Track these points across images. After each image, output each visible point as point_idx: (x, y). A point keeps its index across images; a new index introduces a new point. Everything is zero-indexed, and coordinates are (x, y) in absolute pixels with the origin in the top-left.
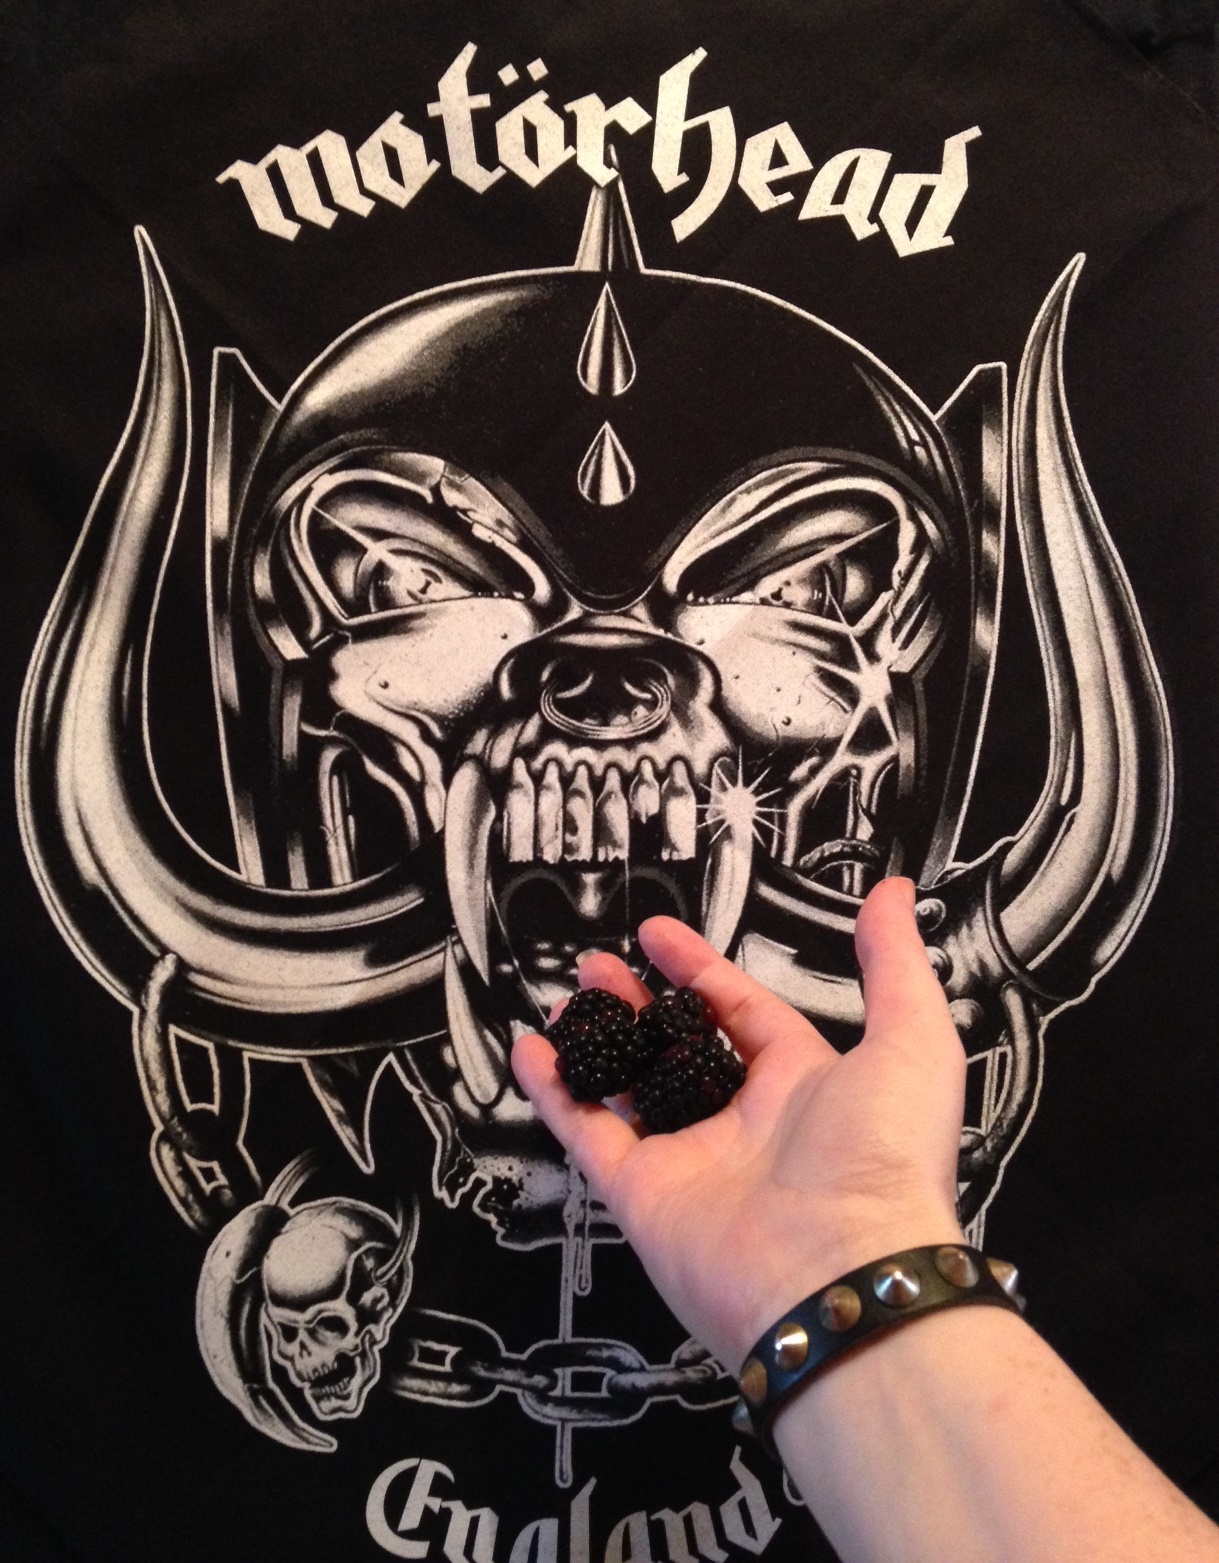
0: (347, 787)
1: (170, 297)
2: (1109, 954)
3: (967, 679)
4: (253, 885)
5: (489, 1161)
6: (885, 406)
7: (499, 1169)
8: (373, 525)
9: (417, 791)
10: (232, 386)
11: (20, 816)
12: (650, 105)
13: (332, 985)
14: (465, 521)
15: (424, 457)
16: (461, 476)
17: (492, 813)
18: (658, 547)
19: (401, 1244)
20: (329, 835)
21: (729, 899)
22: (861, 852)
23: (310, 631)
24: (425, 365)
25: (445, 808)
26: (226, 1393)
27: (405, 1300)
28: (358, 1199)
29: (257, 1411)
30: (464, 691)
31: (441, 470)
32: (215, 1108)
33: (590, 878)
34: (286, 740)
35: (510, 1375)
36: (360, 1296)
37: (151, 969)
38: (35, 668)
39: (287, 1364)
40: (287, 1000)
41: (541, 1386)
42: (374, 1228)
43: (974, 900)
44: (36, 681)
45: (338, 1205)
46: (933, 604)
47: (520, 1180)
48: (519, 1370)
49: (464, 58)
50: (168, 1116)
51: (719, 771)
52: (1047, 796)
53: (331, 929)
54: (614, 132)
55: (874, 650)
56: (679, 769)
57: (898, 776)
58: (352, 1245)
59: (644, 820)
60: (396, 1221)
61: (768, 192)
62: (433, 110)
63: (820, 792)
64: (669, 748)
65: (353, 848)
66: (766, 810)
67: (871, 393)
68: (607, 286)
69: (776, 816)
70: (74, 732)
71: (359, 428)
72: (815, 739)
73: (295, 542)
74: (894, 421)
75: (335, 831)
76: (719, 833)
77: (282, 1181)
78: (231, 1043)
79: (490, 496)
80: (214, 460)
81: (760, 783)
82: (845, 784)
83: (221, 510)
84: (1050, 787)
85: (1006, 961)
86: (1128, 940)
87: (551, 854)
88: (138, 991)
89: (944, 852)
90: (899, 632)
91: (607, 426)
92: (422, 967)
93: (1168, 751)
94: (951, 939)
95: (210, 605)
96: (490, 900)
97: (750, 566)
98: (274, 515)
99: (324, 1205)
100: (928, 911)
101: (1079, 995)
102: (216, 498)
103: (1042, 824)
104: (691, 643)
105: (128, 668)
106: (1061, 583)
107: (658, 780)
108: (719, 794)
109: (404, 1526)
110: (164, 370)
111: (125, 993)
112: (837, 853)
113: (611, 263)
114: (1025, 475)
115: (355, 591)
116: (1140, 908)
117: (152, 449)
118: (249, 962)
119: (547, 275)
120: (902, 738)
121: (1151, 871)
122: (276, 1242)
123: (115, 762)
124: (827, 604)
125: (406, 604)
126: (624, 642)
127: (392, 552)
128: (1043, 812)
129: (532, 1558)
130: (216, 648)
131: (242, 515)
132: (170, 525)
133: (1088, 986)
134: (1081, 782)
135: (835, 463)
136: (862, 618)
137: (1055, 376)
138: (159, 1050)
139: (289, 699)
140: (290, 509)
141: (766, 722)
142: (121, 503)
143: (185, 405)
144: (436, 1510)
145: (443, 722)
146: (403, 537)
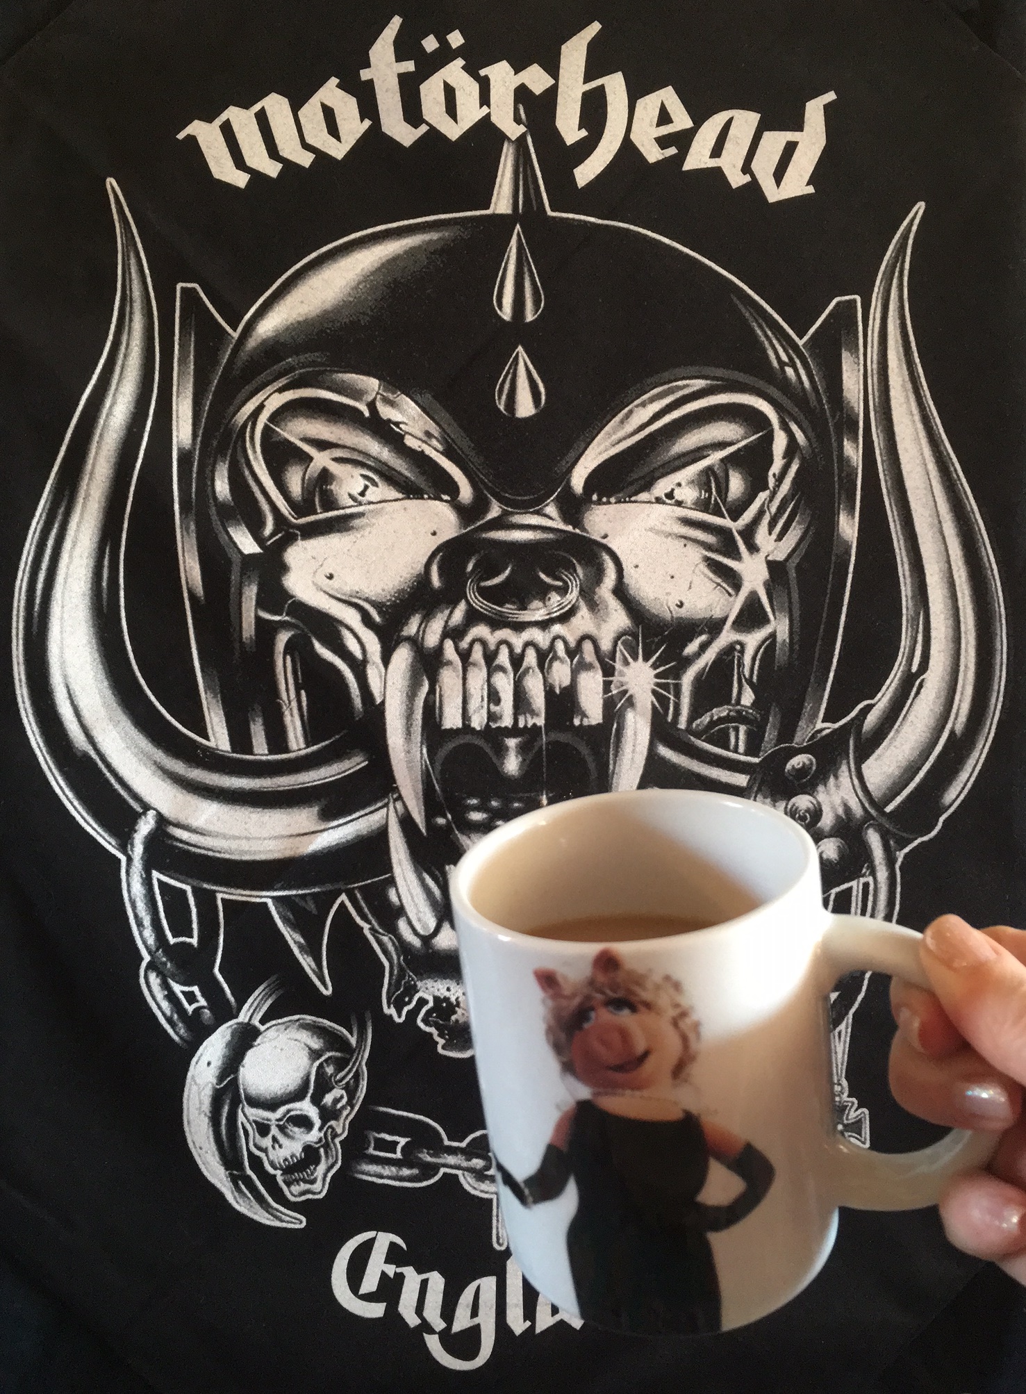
1: (138, 239)
2: (954, 797)
3: (832, 566)
5: (429, 983)
6: (759, 332)
7: (438, 990)
8: (317, 437)
9: (359, 668)
11: (18, 692)
13: (291, 836)
15: (361, 377)
16: (394, 393)
17: (425, 688)
18: (565, 455)
19: (357, 1052)
20: (285, 707)
21: (632, 759)
24: (360, 297)
25: (385, 683)
27: (361, 1099)
28: (318, 1016)
29: (236, 1194)
30: (400, 581)
31: (376, 388)
32: (194, 941)
33: (512, 743)
34: (245, 625)
35: (451, 1160)
36: (323, 1097)
38: (26, 563)
39: (262, 1155)
40: (252, 849)
41: (478, 1167)
42: (333, 1040)
43: (840, 754)
45: (301, 1021)
46: (803, 502)
47: (457, 998)
48: (459, 1156)
49: (391, 29)
50: (154, 949)
51: (622, 648)
52: (900, 665)
53: (291, 788)
54: (522, 94)
56: (588, 647)
57: (775, 650)
58: (314, 1054)
59: (558, 691)
60: (352, 1035)
61: (656, 148)
62: (365, 75)
63: (710, 664)
65: (306, 718)
66: (663, 681)
67: (748, 320)
68: (518, 226)
70: (62, 618)
72: (704, 618)
73: (250, 452)
74: (766, 344)
76: (622, 701)
77: (253, 1003)
78: (205, 886)
79: (419, 410)
80: (178, 381)
81: (657, 658)
82: (730, 658)
83: (185, 424)
85: (867, 805)
86: (969, 785)
87: (478, 722)
88: (125, 842)
89: (814, 716)
91: (520, 349)
93: (1001, 625)
94: (821, 788)
95: (177, 507)
96: (426, 762)
97: (646, 470)
98: (231, 429)
99: (290, 1021)
100: (801, 765)
101: (930, 833)
102: (180, 415)
103: (896, 689)
104: (596, 537)
105: (106, 563)
106: (909, 484)
107: (569, 657)
108: (622, 668)
109: (363, 1291)
110: (134, 304)
111: (114, 843)
112: (724, 717)
113: (521, 207)
114: (879, 390)
115: (303, 494)
116: (979, 758)
117: (125, 372)
118: (219, 817)
119: (466, 218)
120: (778, 618)
121: (988, 726)
122: (250, 1053)
123: (98, 644)
124: (713, 502)
125: (347, 505)
126: (538, 537)
127: (336, 460)
128: (897, 679)
129: (474, 1313)
130: (183, 544)
131: (204, 428)
132: (142, 437)
133: (936, 825)
134: (929, 653)
135: (718, 380)
136: (742, 514)
137: (902, 307)
138: (144, 892)
139: (246, 588)
140: (245, 426)
141: (662, 605)
142: (99, 418)
143: (154, 334)
144: (391, 1275)
145: (381, 608)
146: (344, 447)
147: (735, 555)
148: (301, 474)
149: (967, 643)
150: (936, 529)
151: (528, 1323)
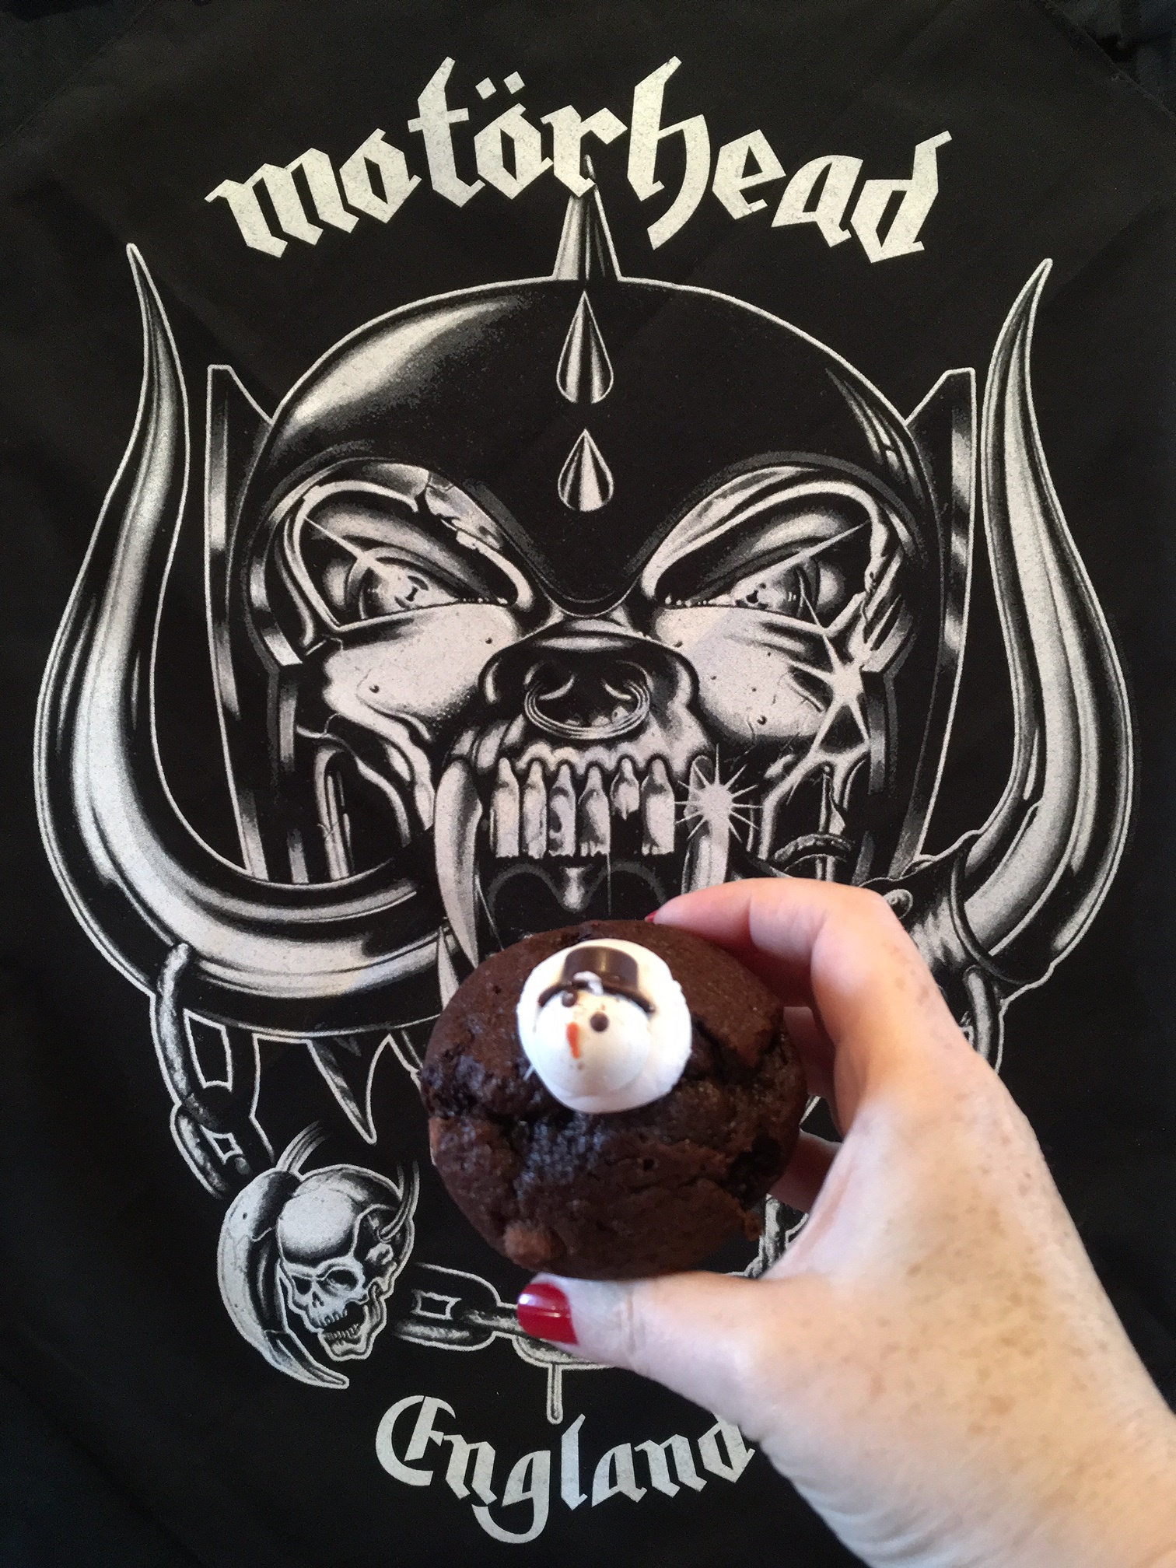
0: (341, 786)
1: (164, 317)
2: (1067, 940)
3: (936, 678)
4: (258, 879)
6: (857, 411)
9: (407, 790)
10: (226, 403)
11: (40, 816)
12: (625, 115)
13: (333, 972)
14: (450, 529)
15: (409, 467)
16: (444, 486)
17: (479, 811)
18: (636, 552)
19: (403, 1205)
20: (326, 833)
22: (833, 846)
23: (304, 638)
24: (409, 377)
25: (435, 807)
26: (247, 1337)
27: (408, 1255)
28: (363, 1166)
29: (275, 1353)
30: (451, 694)
31: (426, 480)
32: (229, 1085)
34: (283, 743)
35: (505, 1323)
36: (367, 1252)
37: (165, 958)
38: (50, 677)
39: (302, 1313)
40: (292, 986)
42: (378, 1192)
43: (940, 891)
44: (51, 688)
45: (344, 1171)
46: (904, 605)
49: (443, 73)
50: (185, 1093)
51: (697, 769)
52: (1010, 791)
53: (332, 920)
54: (590, 143)
55: (847, 650)
56: (658, 768)
57: (869, 773)
58: (359, 1207)
59: (624, 816)
60: (398, 1186)
61: (742, 202)
62: (413, 125)
63: (795, 787)
64: (649, 748)
65: (349, 844)
66: (742, 806)
67: (844, 400)
68: (584, 294)
69: (752, 812)
70: (88, 736)
71: (348, 440)
72: (790, 737)
73: (288, 552)
74: (866, 426)
75: (332, 828)
76: (696, 828)
77: (292, 1150)
78: (241, 1025)
79: (473, 504)
80: (211, 474)
81: (736, 780)
82: (819, 780)
83: (217, 521)
84: (1014, 782)
85: (969, 947)
86: (1086, 927)
87: (536, 850)
88: (154, 978)
89: (913, 845)
90: (871, 633)
91: (586, 433)
92: (416, 956)
93: (1128, 747)
94: (917, 928)
95: (209, 614)
96: (478, 894)
97: (725, 570)
98: (268, 529)
99: (331, 1171)
100: (896, 901)
101: (1039, 979)
102: (213, 512)
103: (1006, 818)
104: (669, 645)
105: (136, 675)
106: (1026, 585)
107: (637, 778)
108: (696, 791)
109: (410, 1456)
110: (163, 390)
111: (142, 980)
112: (810, 847)
113: (587, 272)
114: (993, 479)
115: (345, 599)
116: (1099, 896)
117: (153, 465)
118: (256, 951)
119: (525, 286)
120: (873, 736)
121: (1109, 862)
122: (289, 1205)
123: (126, 763)
124: (801, 605)
125: (394, 610)
126: (604, 646)
127: (380, 560)
128: (1006, 806)
129: (527, 1487)
130: (216, 655)
131: (239, 527)
132: (171, 537)
133: (1046, 970)
134: (1044, 778)
135: (810, 467)
136: (835, 619)
137: (1023, 381)
138: (175, 1032)
139: (285, 703)
140: (283, 521)
141: (742, 721)
142: (125, 518)
143: (183, 422)
144: (439, 1442)
145: (431, 723)
146: (390, 546)
147: (825, 664)
148: (343, 577)
149: (1088, 769)
150: (1054, 638)
151: (584, 1497)
